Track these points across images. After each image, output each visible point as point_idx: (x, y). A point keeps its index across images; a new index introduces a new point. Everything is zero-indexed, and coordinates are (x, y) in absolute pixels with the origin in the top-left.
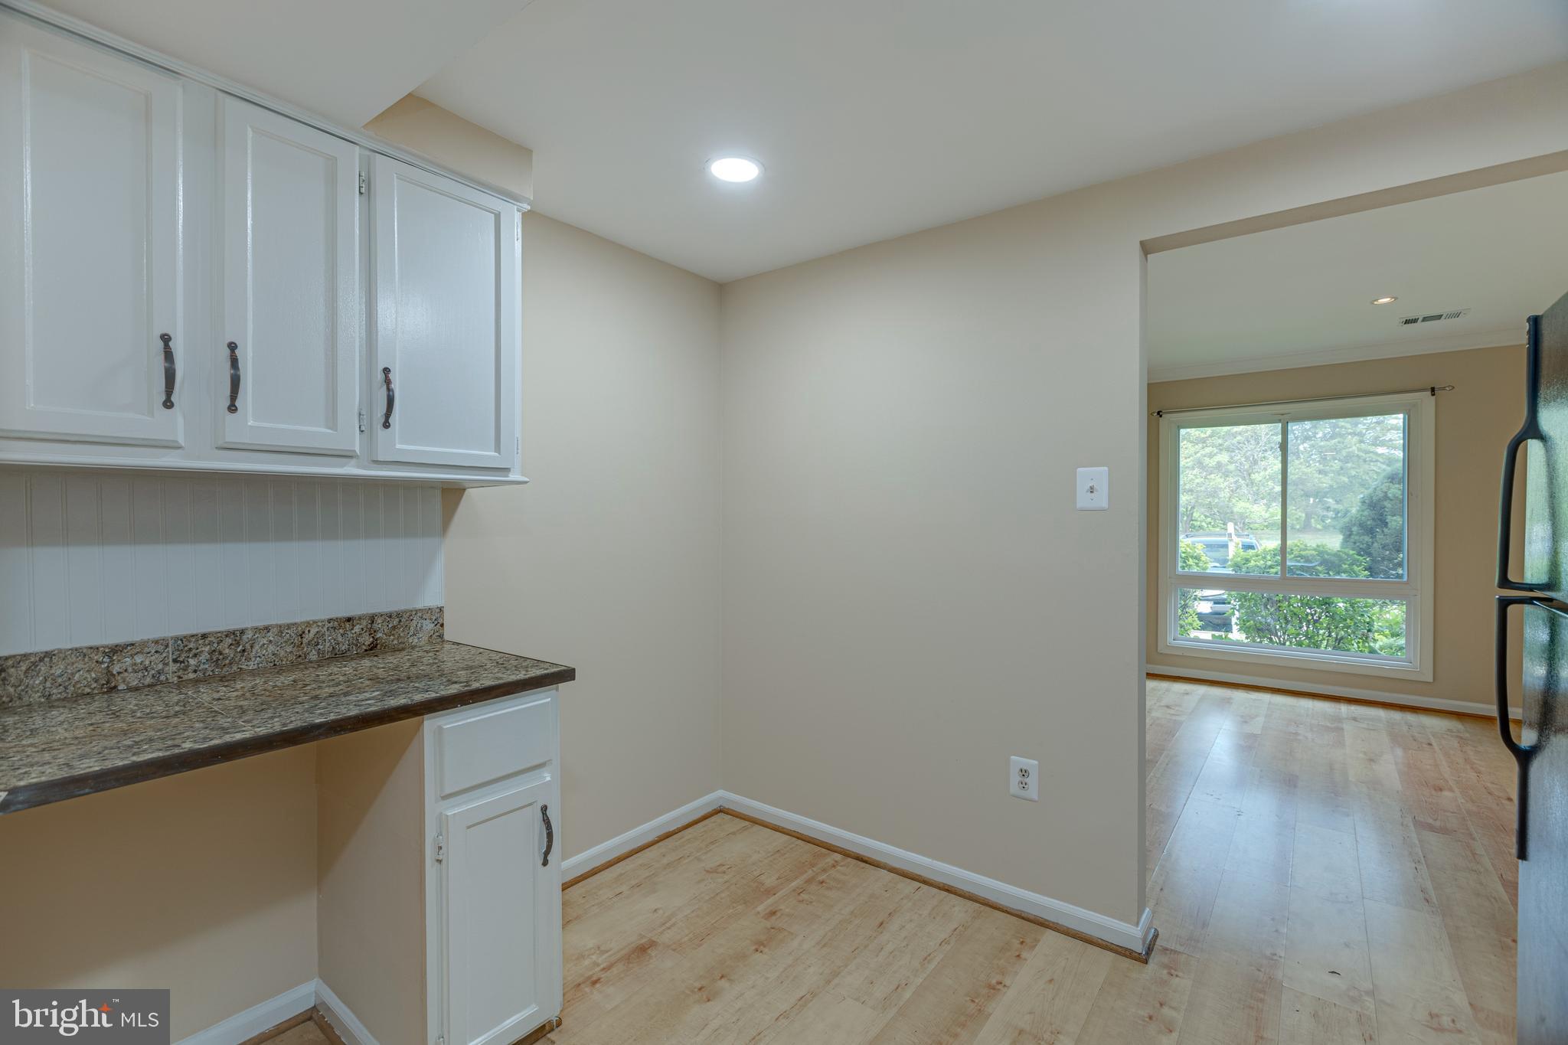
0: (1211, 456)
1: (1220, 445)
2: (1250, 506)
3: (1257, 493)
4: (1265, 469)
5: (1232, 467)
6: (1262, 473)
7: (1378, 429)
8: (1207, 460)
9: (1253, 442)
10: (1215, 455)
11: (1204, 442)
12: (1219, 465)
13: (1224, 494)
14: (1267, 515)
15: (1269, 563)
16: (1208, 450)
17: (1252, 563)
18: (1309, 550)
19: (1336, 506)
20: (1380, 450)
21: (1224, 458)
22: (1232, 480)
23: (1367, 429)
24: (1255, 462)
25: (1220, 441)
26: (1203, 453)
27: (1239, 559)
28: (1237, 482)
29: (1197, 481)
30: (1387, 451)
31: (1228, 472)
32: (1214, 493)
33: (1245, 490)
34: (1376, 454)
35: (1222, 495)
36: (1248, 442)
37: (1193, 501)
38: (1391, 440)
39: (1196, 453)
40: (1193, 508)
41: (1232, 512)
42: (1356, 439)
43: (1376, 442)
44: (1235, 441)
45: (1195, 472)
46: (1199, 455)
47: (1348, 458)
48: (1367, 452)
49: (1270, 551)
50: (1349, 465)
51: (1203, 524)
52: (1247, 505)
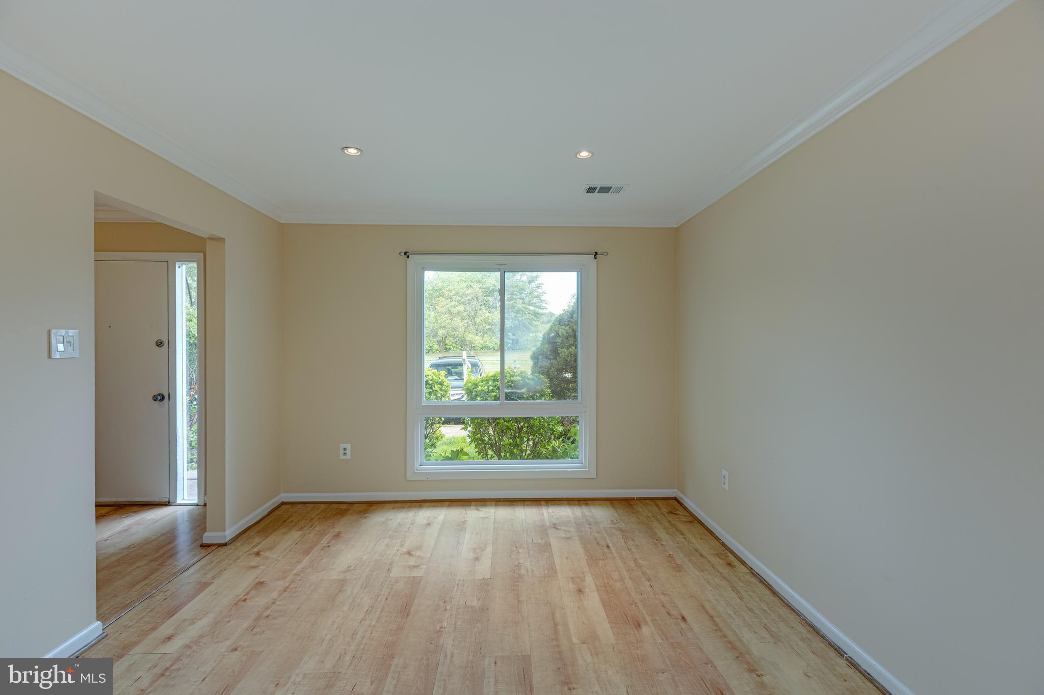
0: (455, 307)
1: (460, 300)
2: (474, 337)
3: (477, 330)
4: (481, 316)
5: (465, 314)
6: (480, 318)
7: (530, 297)
8: (453, 310)
9: (475, 300)
10: (457, 306)
11: (451, 298)
12: (459, 313)
13: (461, 330)
14: (482, 342)
15: (491, 388)
16: (453, 303)
17: (480, 388)
18: (516, 376)
19: (512, 337)
20: (532, 308)
21: (461, 308)
22: (466, 321)
23: (526, 297)
24: (476, 312)
25: (459, 298)
26: (451, 304)
27: (470, 384)
28: (468, 322)
29: (448, 321)
30: (534, 308)
31: (463, 316)
32: (455, 329)
33: (472, 327)
34: (529, 310)
35: (460, 330)
36: (473, 299)
37: (446, 333)
38: (535, 303)
39: (447, 304)
40: (446, 337)
41: (465, 340)
42: (521, 301)
43: (529, 304)
44: (467, 299)
45: (446, 316)
46: (448, 306)
47: (518, 312)
48: (525, 308)
49: (491, 377)
50: (519, 315)
51: (451, 347)
52: (473, 336)
